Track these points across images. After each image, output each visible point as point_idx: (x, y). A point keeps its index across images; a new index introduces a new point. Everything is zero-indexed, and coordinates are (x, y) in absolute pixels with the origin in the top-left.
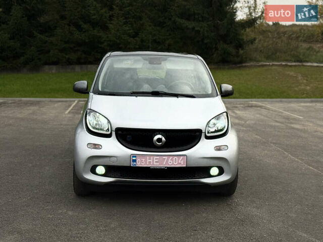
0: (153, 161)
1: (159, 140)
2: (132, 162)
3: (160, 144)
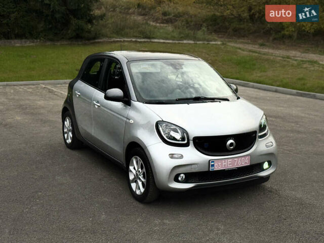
0: (227, 163)
1: (231, 145)
2: (211, 168)
3: (232, 147)
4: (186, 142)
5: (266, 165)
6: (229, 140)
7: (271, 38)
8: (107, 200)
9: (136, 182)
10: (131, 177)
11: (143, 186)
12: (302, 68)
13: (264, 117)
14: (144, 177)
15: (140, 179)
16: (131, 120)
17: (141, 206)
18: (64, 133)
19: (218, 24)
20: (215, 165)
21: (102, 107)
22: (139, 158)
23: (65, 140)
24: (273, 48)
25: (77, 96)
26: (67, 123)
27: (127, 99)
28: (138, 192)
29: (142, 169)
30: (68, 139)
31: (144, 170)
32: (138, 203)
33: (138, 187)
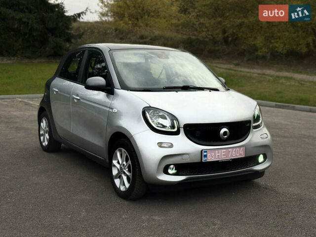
0: (221, 154)
1: (225, 133)
2: (203, 158)
3: (226, 137)
4: (176, 130)
5: (261, 158)
6: (222, 128)
7: (245, 59)
8: (88, 198)
9: (120, 177)
10: (115, 172)
11: (129, 181)
12: (278, 83)
13: (258, 107)
14: (129, 171)
15: (124, 173)
16: (114, 110)
17: (126, 203)
18: (40, 135)
19: (194, 46)
20: (208, 155)
21: (82, 100)
22: (123, 150)
23: (41, 143)
24: (248, 68)
25: (55, 93)
26: (44, 124)
27: (110, 88)
28: (122, 188)
29: (127, 161)
30: (44, 141)
31: (130, 162)
32: (122, 200)
33: (122, 182)
